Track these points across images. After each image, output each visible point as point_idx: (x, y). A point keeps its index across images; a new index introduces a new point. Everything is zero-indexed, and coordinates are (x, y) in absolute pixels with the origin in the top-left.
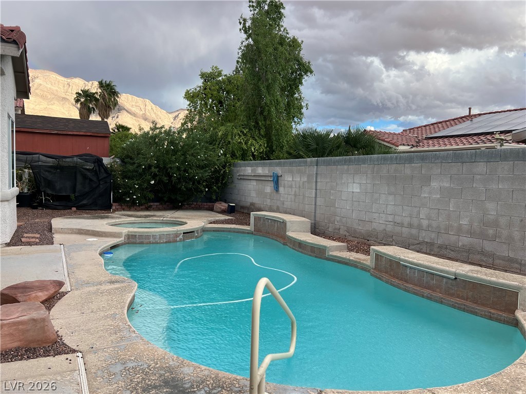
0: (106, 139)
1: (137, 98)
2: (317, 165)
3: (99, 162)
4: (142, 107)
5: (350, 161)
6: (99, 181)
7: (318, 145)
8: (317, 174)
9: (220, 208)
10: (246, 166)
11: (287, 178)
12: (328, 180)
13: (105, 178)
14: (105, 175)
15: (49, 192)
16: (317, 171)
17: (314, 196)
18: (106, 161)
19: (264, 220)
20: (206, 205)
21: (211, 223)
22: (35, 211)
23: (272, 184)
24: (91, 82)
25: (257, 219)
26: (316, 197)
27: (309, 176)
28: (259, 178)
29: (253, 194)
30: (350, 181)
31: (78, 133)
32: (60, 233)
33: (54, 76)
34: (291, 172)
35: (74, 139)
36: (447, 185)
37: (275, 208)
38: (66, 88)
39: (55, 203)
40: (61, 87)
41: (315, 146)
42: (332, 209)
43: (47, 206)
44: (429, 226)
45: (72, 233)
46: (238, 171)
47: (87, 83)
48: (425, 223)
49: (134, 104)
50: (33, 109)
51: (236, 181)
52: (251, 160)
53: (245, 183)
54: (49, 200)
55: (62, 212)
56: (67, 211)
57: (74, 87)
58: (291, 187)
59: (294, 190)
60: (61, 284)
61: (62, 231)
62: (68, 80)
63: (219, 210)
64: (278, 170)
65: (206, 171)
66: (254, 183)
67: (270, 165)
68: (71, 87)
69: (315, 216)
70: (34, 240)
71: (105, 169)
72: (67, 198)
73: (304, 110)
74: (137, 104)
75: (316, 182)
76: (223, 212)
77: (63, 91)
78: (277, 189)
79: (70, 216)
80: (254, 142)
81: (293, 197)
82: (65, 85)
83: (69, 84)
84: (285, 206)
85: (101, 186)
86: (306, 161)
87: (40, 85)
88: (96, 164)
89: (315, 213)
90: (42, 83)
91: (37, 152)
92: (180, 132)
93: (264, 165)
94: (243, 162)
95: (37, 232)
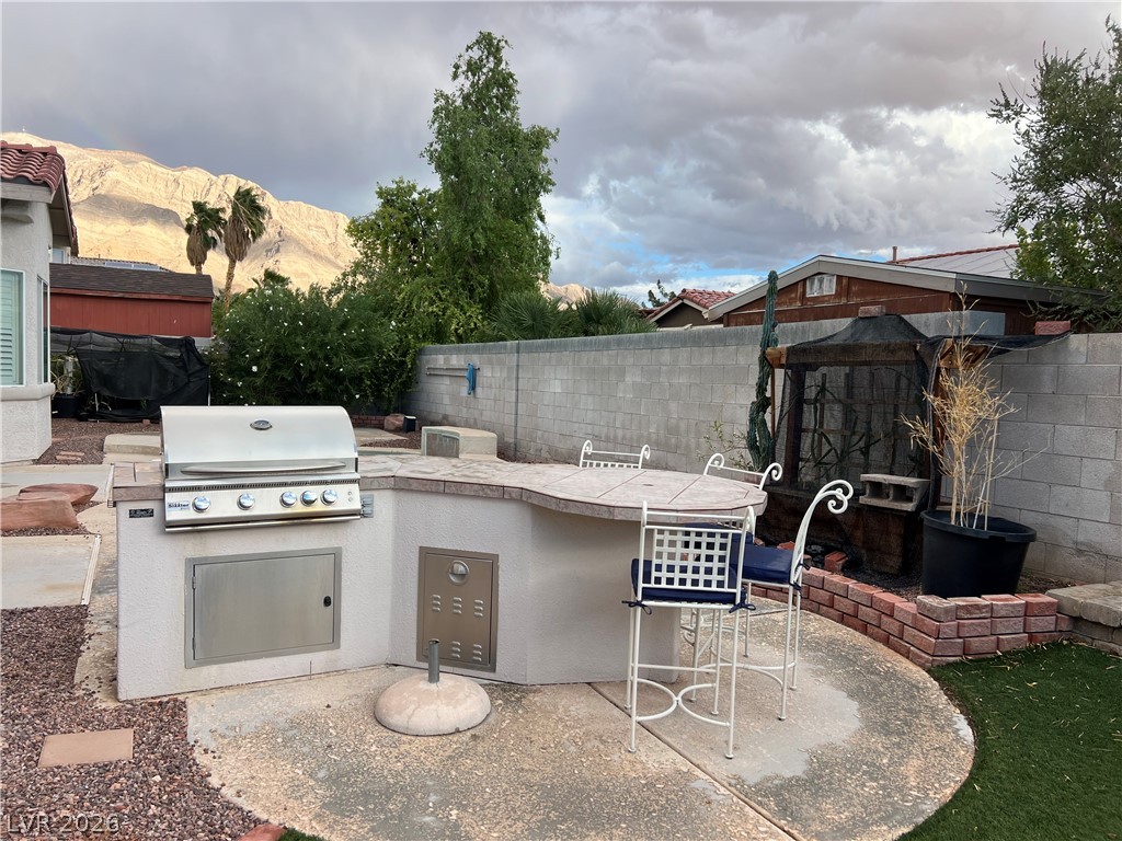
0: (206, 306)
1: (319, 210)
2: (518, 352)
3: (188, 345)
4: (330, 229)
5: (551, 346)
6: (189, 376)
7: (534, 320)
8: (518, 366)
9: (394, 424)
10: (438, 352)
11: (486, 374)
12: (530, 376)
13: (197, 371)
14: (198, 367)
15: (106, 393)
16: (518, 361)
17: (514, 400)
18: (202, 344)
19: (441, 440)
20: (374, 419)
21: (365, 445)
22: (84, 424)
23: (467, 383)
24: (222, 177)
25: (432, 437)
26: (517, 402)
27: (509, 368)
28: (452, 373)
29: (446, 400)
30: (552, 376)
31: (157, 297)
32: (115, 452)
33: (146, 164)
34: (490, 363)
35: (151, 308)
36: (638, 379)
37: (472, 421)
38: (170, 189)
39: (116, 412)
40: (161, 186)
41: (531, 322)
42: (534, 418)
43: (102, 417)
44: (624, 438)
45: (133, 453)
46: (427, 362)
47: (214, 178)
48: (620, 433)
49: (312, 222)
50: (102, 233)
51: (423, 378)
52: (452, 342)
53: (436, 381)
54: (106, 408)
55: (127, 425)
56: (134, 425)
57: (188, 187)
58: (490, 387)
59: (493, 391)
60: (94, 490)
61: (118, 450)
62: (177, 173)
63: (392, 428)
64: (476, 360)
65: (362, 361)
66: (447, 381)
67: (467, 351)
68: (181, 186)
69: (516, 432)
70: (74, 458)
71: (199, 358)
72: (135, 405)
73: (552, 259)
74: (320, 223)
75: (518, 378)
76: (397, 430)
77: (164, 195)
78: (473, 388)
79: (139, 431)
80: (457, 311)
81: (493, 403)
82: (169, 184)
83: (176, 181)
84: (484, 418)
85: (191, 385)
86: (506, 346)
87: (118, 182)
88: (183, 350)
89: (516, 426)
90: (120, 178)
91: (89, 328)
92: (335, 290)
93: (459, 352)
94: (438, 346)
95: (81, 450)
